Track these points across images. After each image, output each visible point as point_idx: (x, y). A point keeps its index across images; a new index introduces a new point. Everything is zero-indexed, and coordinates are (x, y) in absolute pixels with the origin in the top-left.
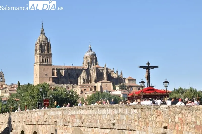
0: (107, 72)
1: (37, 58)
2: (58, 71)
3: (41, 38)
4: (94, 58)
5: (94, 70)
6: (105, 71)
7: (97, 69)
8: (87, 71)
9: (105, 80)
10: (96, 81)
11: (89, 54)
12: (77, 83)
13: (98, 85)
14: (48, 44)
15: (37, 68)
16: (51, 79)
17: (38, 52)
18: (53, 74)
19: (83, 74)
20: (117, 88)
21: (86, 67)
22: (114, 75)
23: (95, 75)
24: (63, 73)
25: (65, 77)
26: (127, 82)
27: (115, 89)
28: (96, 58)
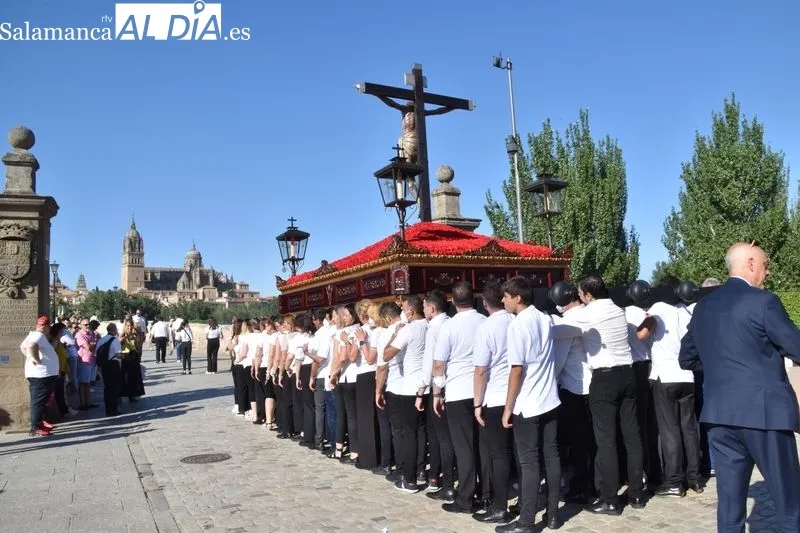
0: (214, 275)
1: (126, 258)
2: (153, 274)
3: (130, 234)
4: (198, 258)
5: (198, 273)
6: (211, 274)
7: (201, 271)
8: (189, 275)
9: (211, 286)
10: (199, 287)
11: (191, 253)
12: (175, 288)
13: (200, 291)
14: (140, 240)
15: (125, 270)
16: (143, 284)
17: (127, 250)
18: (146, 278)
19: (184, 278)
20: (225, 295)
21: (188, 269)
22: (223, 279)
23: (198, 278)
24: (158, 277)
25: (161, 281)
26: (238, 287)
27: (220, 296)
28: (200, 259)
